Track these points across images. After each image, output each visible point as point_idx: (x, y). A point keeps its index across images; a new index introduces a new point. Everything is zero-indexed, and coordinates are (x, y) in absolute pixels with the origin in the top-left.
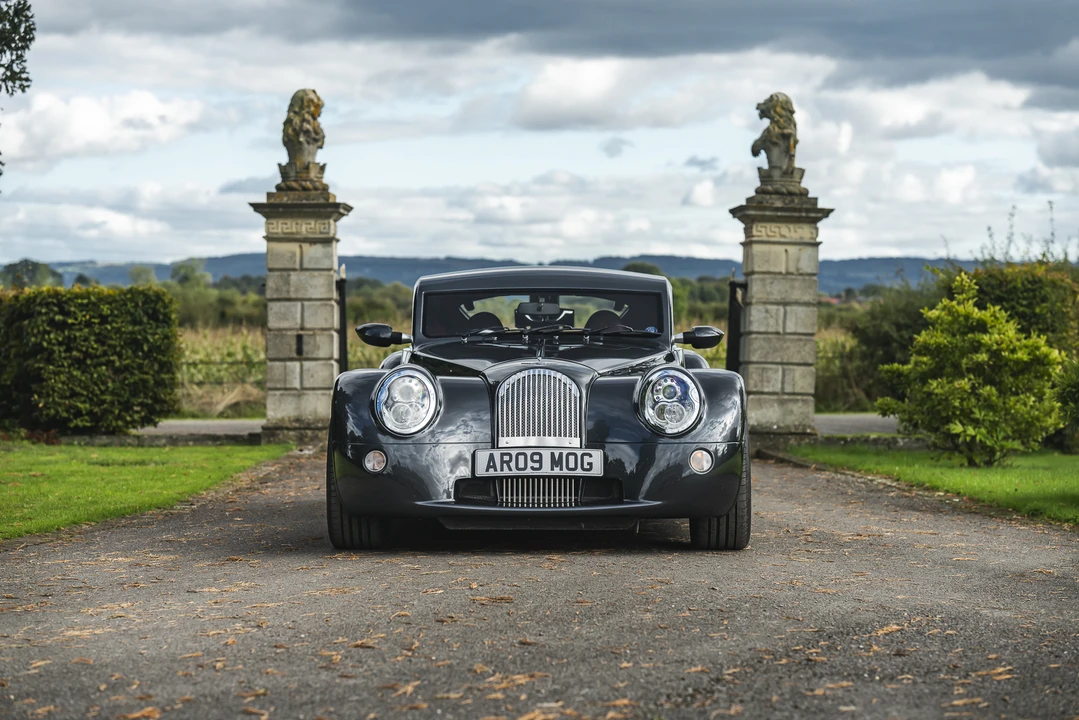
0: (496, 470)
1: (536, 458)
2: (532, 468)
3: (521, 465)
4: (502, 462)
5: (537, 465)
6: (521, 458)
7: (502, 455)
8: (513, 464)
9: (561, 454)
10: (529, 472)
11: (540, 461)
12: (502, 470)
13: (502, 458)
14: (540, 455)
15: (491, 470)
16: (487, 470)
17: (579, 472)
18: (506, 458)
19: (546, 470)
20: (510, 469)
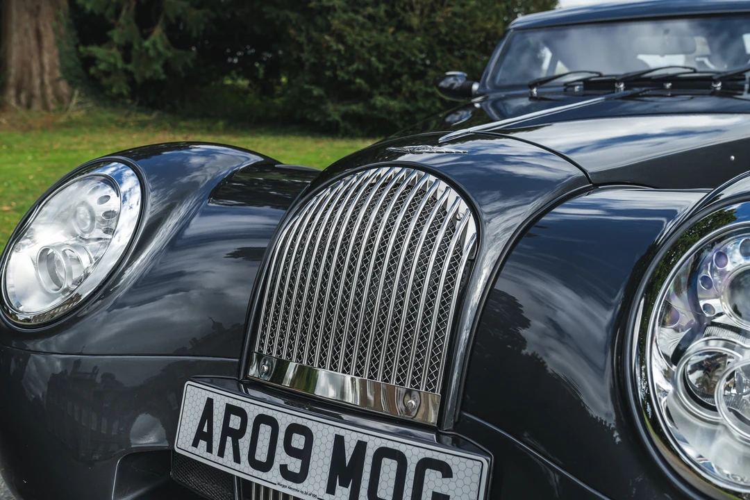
0: (210, 450)
1: (298, 441)
2: (284, 469)
3: (261, 455)
4: (227, 431)
5: (295, 465)
7: (230, 410)
8: (244, 443)
9: (361, 446)
10: (272, 479)
11: (304, 455)
12: (221, 454)
13: (227, 420)
15: (203, 444)
16: (195, 444)
18: (235, 422)
20: (237, 459)
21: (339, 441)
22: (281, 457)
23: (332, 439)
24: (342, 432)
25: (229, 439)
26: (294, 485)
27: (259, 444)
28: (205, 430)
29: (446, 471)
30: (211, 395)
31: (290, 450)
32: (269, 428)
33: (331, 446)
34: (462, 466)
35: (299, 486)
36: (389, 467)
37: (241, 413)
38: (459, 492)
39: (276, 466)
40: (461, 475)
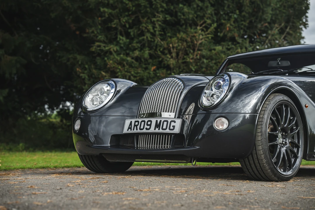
0: (131, 130)
1: (149, 123)
3: (142, 127)
4: (135, 125)
5: (148, 127)
6: (143, 123)
7: (136, 122)
9: (161, 121)
10: (145, 131)
11: (150, 125)
12: (134, 130)
14: (151, 121)
15: (130, 130)
16: (128, 130)
17: (168, 131)
19: (152, 130)
20: (137, 129)
21: (157, 121)
22: (146, 126)
23: (155, 121)
24: (157, 119)
25: (135, 127)
26: (148, 130)
27: (141, 126)
28: (130, 127)
29: (175, 122)
30: (131, 120)
31: (147, 125)
32: (144, 122)
33: (155, 122)
34: (177, 121)
35: (149, 130)
36: (165, 123)
37: (138, 122)
38: (177, 125)
39: (145, 128)
40: (177, 122)
